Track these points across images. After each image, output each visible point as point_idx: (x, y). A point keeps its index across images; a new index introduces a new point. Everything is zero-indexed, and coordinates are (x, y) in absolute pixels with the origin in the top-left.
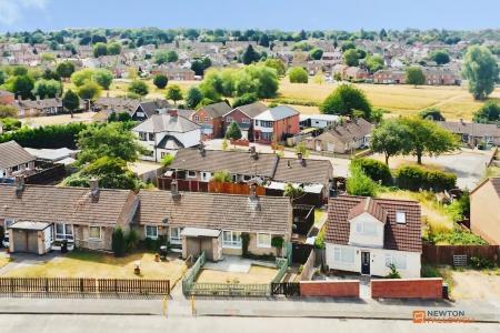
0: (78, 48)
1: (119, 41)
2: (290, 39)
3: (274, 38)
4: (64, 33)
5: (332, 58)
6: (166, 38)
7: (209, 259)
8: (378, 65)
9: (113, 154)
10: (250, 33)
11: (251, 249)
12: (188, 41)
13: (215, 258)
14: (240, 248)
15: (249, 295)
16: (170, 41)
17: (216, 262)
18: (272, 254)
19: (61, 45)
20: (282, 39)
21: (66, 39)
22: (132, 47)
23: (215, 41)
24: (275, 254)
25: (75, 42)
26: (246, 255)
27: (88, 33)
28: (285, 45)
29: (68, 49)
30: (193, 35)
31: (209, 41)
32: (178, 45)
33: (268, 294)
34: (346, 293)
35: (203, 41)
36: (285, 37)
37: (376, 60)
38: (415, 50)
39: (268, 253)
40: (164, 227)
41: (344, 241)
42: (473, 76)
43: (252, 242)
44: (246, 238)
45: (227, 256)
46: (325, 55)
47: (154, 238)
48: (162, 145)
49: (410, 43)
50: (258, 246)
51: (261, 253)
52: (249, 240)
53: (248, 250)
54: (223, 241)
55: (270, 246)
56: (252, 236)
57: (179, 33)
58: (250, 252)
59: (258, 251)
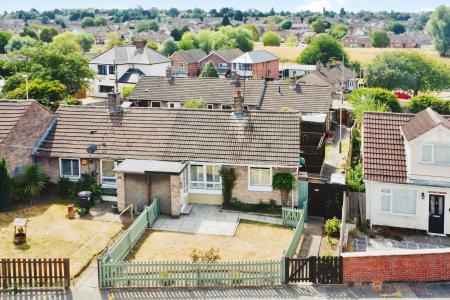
0: (68, 22)
1: (107, 17)
2: (261, 15)
3: (246, 15)
4: (57, 12)
5: (300, 28)
6: (150, 15)
7: (165, 212)
8: (343, 33)
9: (49, 77)
10: (225, 10)
11: (238, 193)
12: (169, 18)
13: (175, 210)
14: (220, 192)
15: (237, 286)
16: (153, 18)
17: (177, 217)
18: (272, 202)
19: (52, 21)
20: (254, 15)
21: (58, 17)
22: (117, 21)
23: (194, 17)
24: (279, 203)
25: (66, 19)
26: (229, 204)
27: (79, 11)
28: (257, 19)
29: (58, 23)
30: (174, 13)
31: (188, 17)
32: (159, 21)
33: (278, 282)
34: (433, 276)
35: (183, 17)
36: (257, 13)
37: (340, 29)
38: (373, 24)
39: (266, 200)
40: (91, 161)
41: (400, 176)
42: (440, 34)
43: (239, 183)
45: (195, 207)
46: (293, 26)
47: (74, 178)
48: (124, 79)
49: (366, 20)
50: (250, 188)
51: (255, 201)
52: (235, 179)
53: (233, 196)
54: (190, 182)
55: (271, 189)
56: (240, 171)
57: (161, 12)
58: (236, 199)
59: (248, 196)
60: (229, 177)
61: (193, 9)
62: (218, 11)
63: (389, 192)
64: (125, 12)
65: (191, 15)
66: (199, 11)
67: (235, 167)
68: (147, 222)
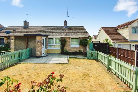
11: (66, 48)
14: (60, 48)
18: (80, 51)
24: (82, 51)
26: (63, 52)
39: (77, 51)
40: (8, 38)
43: (67, 44)
45: (49, 54)
50: (71, 46)
51: (73, 51)
53: (65, 49)
54: (48, 45)
55: (79, 46)
56: (68, 40)
58: (66, 50)
59: (71, 49)
60: (63, 42)
63: (121, 45)
67: (66, 38)
68: (19, 59)
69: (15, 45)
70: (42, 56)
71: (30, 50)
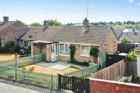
14: (69, 56)
26: (73, 61)
35: (114, 24)
43: (77, 52)
44: (73, 49)
50: (81, 55)
52: (75, 51)
54: (60, 51)
55: (89, 56)
56: (77, 47)
57: (107, 23)
59: (80, 59)
61: (118, 22)
62: (126, 22)
64: (96, 23)
65: (117, 23)
66: (120, 22)
67: (75, 45)
68: (34, 61)
69: (34, 50)
70: (51, 62)
71: (43, 55)
